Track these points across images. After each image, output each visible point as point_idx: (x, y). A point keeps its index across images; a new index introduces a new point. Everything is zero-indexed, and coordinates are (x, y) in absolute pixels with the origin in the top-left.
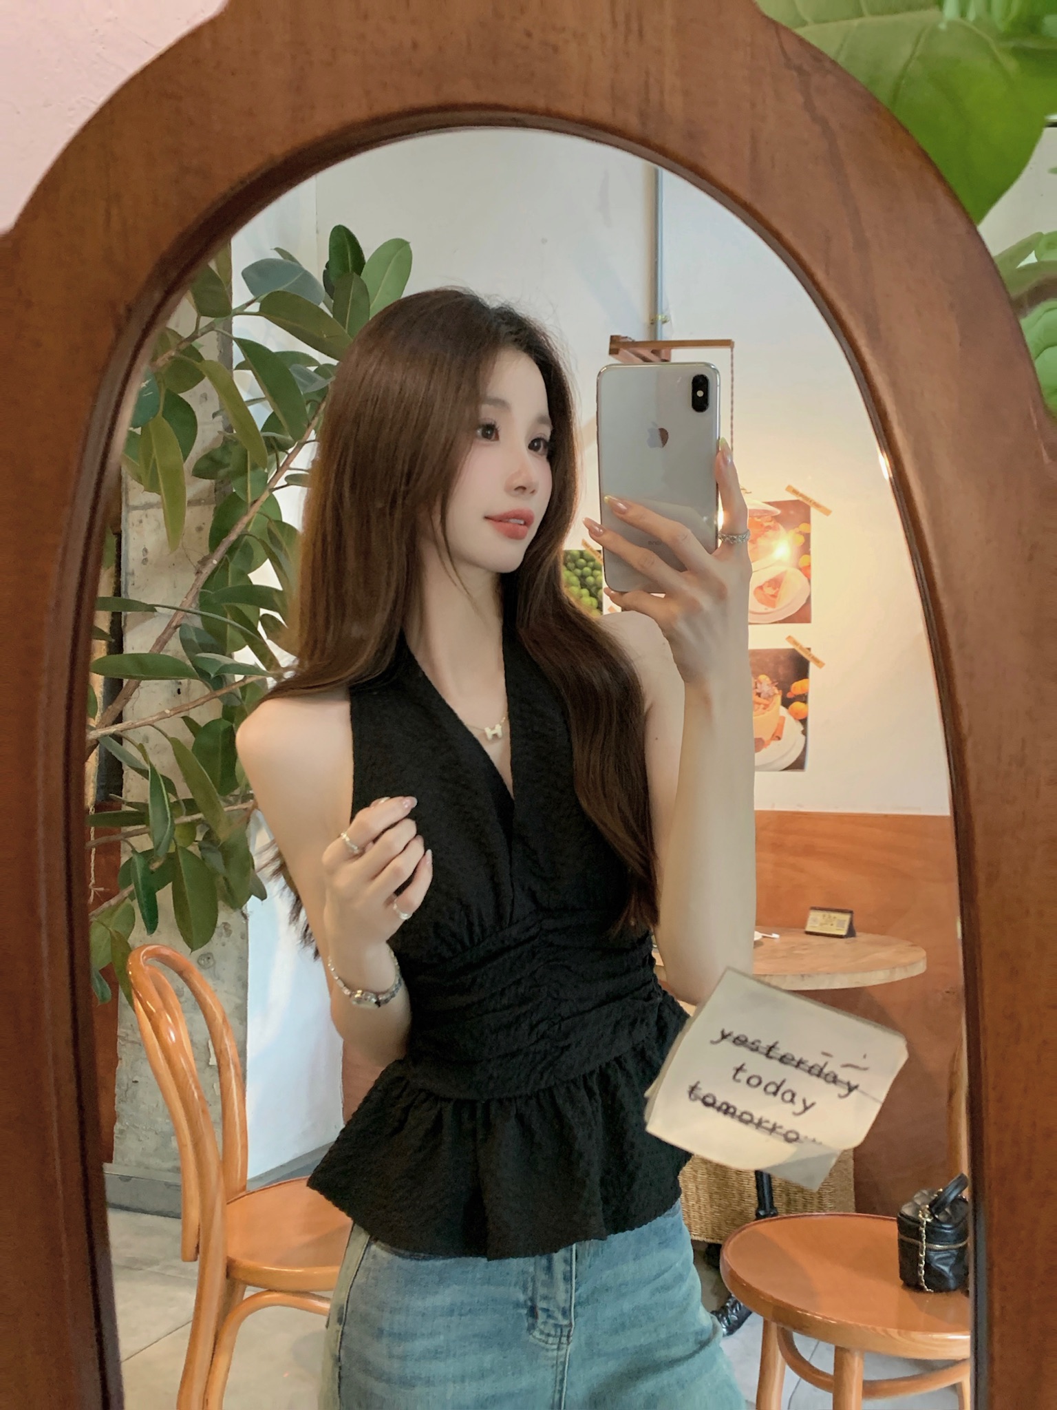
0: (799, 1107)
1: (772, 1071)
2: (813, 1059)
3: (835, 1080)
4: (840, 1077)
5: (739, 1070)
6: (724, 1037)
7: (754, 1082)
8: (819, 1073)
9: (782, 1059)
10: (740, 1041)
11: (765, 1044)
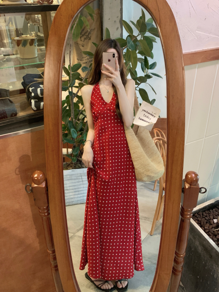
0: (149, 119)
1: (147, 115)
2: (151, 113)
3: (153, 116)
4: (154, 115)
5: (144, 115)
6: (143, 110)
7: (146, 116)
8: (151, 115)
9: (148, 113)
10: (144, 111)
11: (147, 111)
